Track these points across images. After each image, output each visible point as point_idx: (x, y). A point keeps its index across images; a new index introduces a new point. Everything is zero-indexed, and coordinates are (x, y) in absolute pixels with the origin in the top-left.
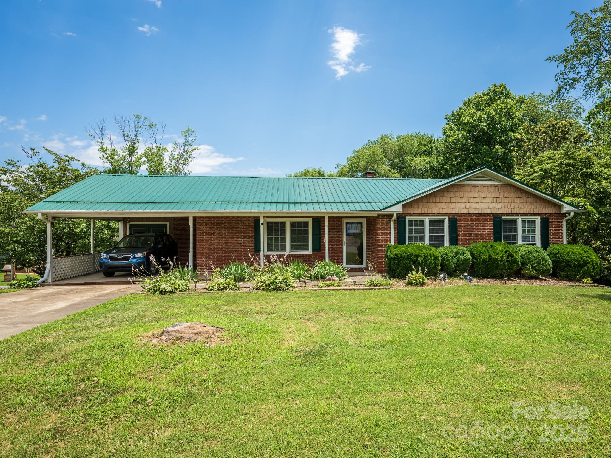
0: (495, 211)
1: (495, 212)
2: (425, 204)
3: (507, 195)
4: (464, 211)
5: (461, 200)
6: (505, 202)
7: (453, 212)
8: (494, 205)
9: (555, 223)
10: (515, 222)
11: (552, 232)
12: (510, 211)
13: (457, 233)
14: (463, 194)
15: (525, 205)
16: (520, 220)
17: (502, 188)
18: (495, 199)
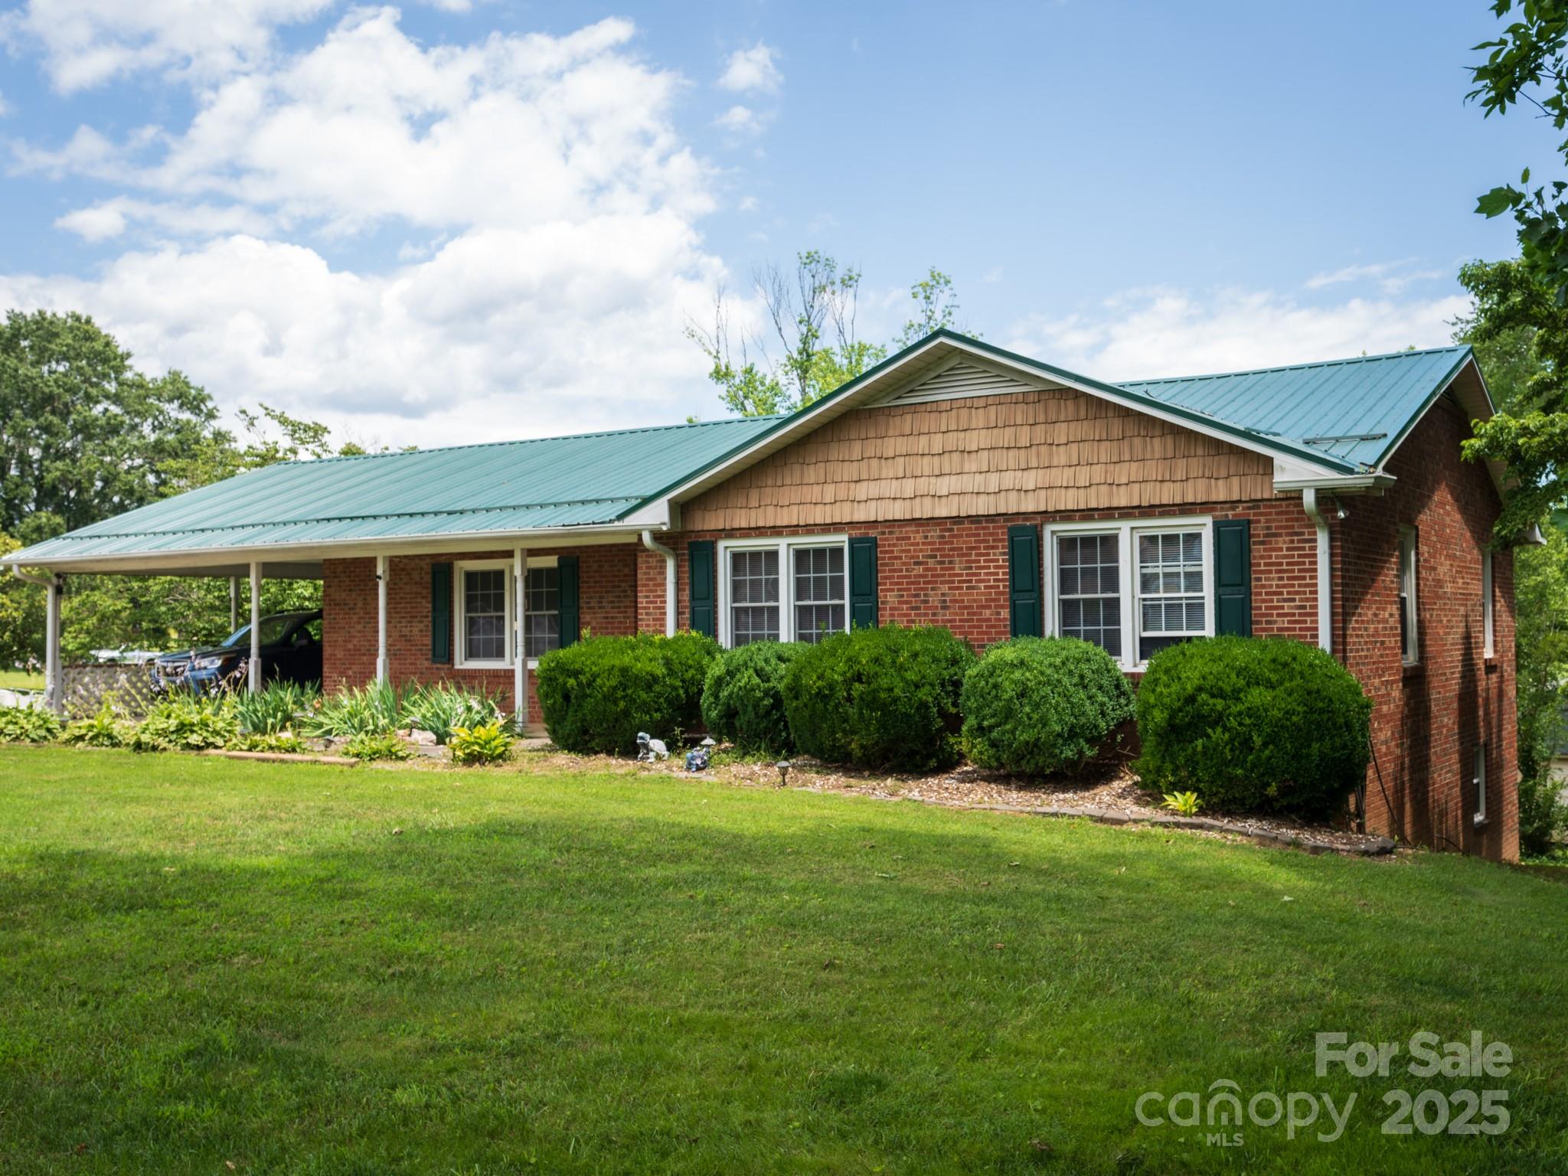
0: (1011, 504)
1: (1013, 509)
2: (768, 490)
3: (1061, 433)
4: (898, 511)
5: (888, 469)
6: (1055, 463)
7: (861, 514)
8: (1009, 479)
9: (1283, 542)
10: (1110, 543)
11: (1266, 583)
12: (1069, 501)
13: (877, 597)
14: (893, 445)
15: (1134, 470)
16: (1127, 535)
17: (1040, 407)
18: (1012, 453)
